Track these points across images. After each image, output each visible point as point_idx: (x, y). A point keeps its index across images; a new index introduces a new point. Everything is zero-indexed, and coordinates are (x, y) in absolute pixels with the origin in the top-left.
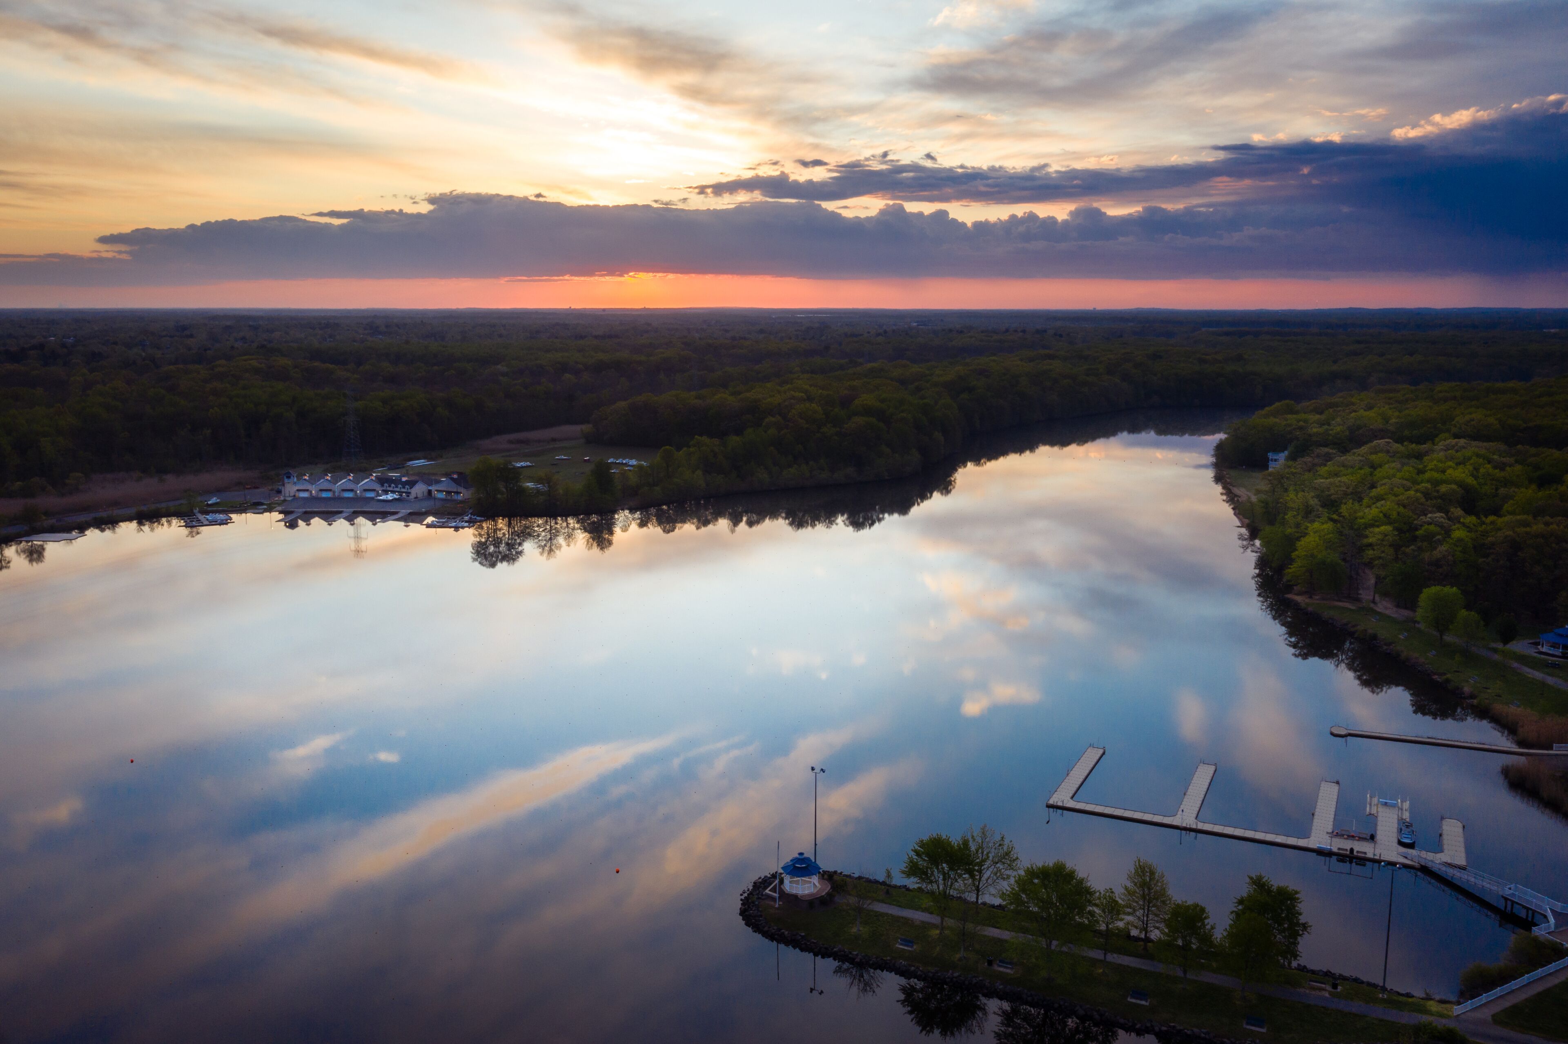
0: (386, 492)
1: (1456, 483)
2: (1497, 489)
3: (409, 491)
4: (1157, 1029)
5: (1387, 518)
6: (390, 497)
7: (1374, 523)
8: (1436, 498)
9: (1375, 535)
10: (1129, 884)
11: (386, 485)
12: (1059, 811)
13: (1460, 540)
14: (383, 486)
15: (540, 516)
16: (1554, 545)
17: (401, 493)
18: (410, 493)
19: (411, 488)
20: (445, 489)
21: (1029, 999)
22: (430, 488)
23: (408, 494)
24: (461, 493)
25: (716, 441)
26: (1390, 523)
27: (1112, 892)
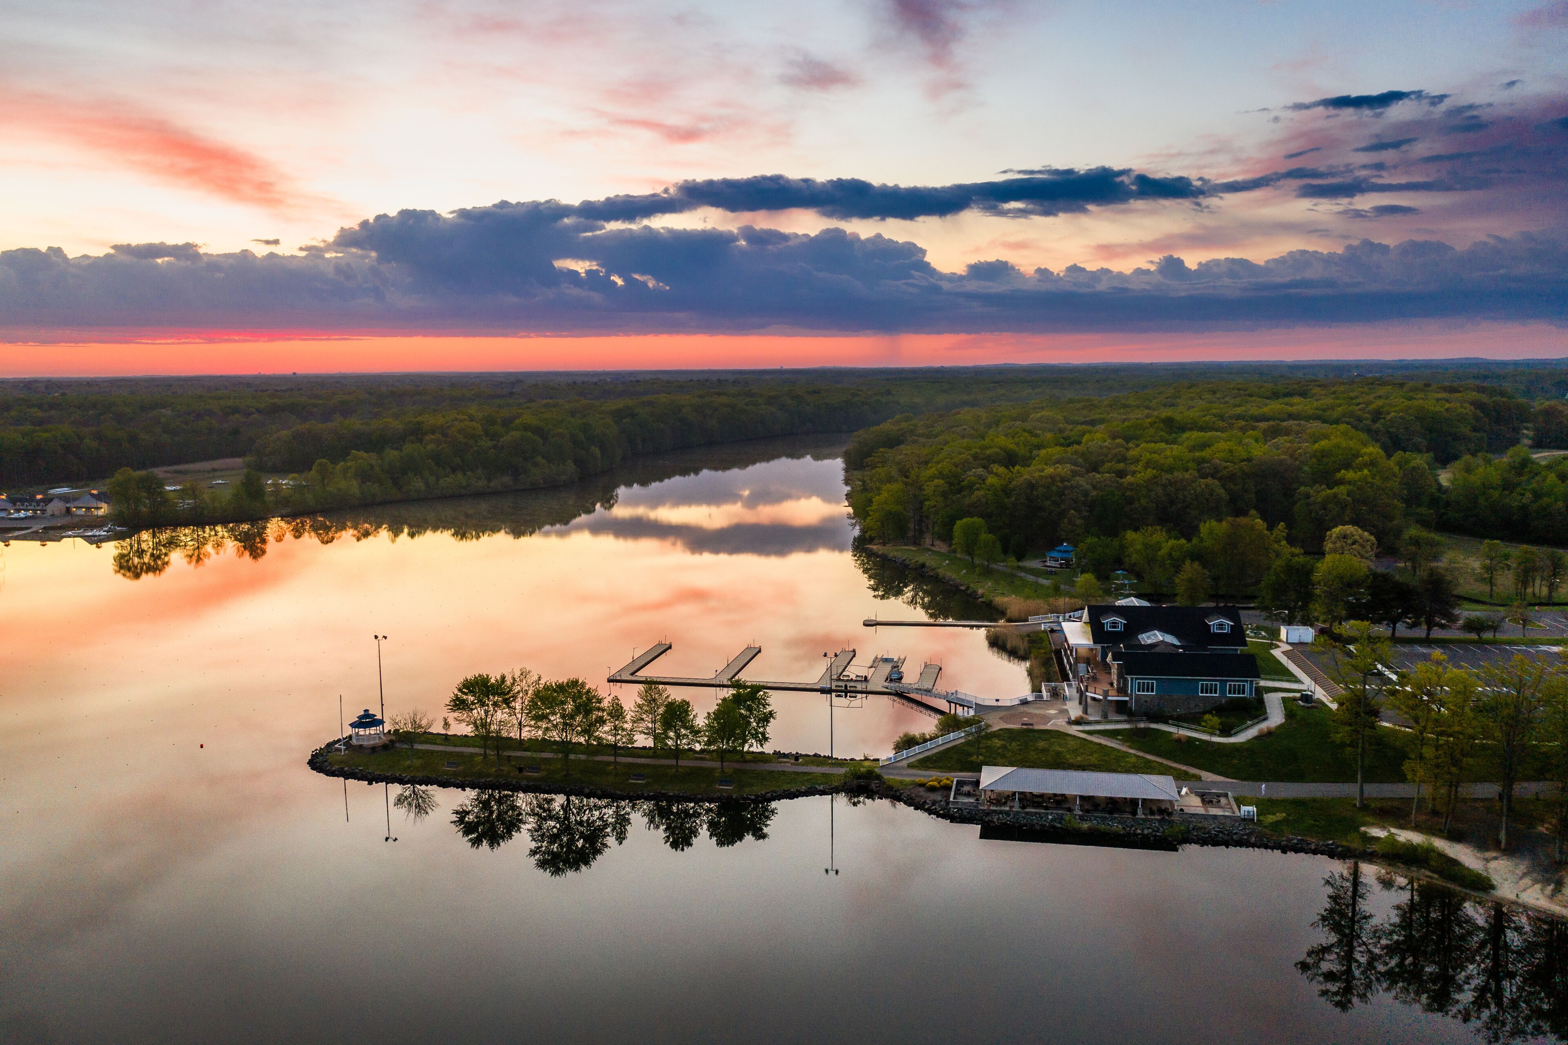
0: (18, 511)
1: (1001, 449)
2: (1031, 452)
3: (44, 508)
4: (646, 795)
5: (941, 475)
6: (22, 514)
7: (931, 478)
8: (983, 459)
9: (929, 489)
10: (640, 701)
11: (18, 503)
12: (619, 684)
13: (992, 485)
14: (15, 505)
15: (186, 525)
16: (1059, 484)
17: (35, 511)
18: (46, 510)
19: (46, 505)
20: (85, 505)
21: (547, 788)
22: (68, 505)
23: (43, 511)
24: (101, 508)
25: (373, 455)
26: (943, 479)
27: (618, 699)
